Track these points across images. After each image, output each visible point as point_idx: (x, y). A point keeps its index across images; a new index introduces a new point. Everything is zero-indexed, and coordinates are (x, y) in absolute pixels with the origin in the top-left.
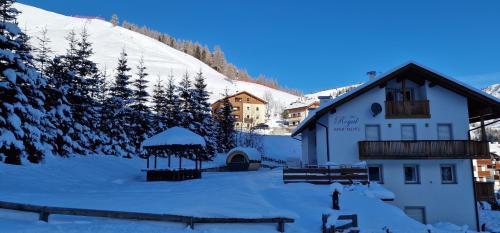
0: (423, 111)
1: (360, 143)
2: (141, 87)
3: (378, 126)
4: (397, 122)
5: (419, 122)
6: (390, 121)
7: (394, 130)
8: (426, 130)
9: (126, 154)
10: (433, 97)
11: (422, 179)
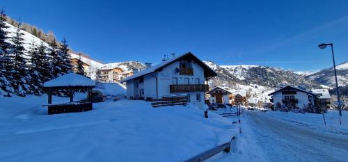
0: (191, 73)
1: (171, 86)
2: (17, 43)
3: (177, 78)
4: (183, 77)
5: (190, 77)
6: (182, 76)
7: (182, 80)
8: (193, 81)
9: (6, 93)
10: (195, 67)
11: (191, 101)
